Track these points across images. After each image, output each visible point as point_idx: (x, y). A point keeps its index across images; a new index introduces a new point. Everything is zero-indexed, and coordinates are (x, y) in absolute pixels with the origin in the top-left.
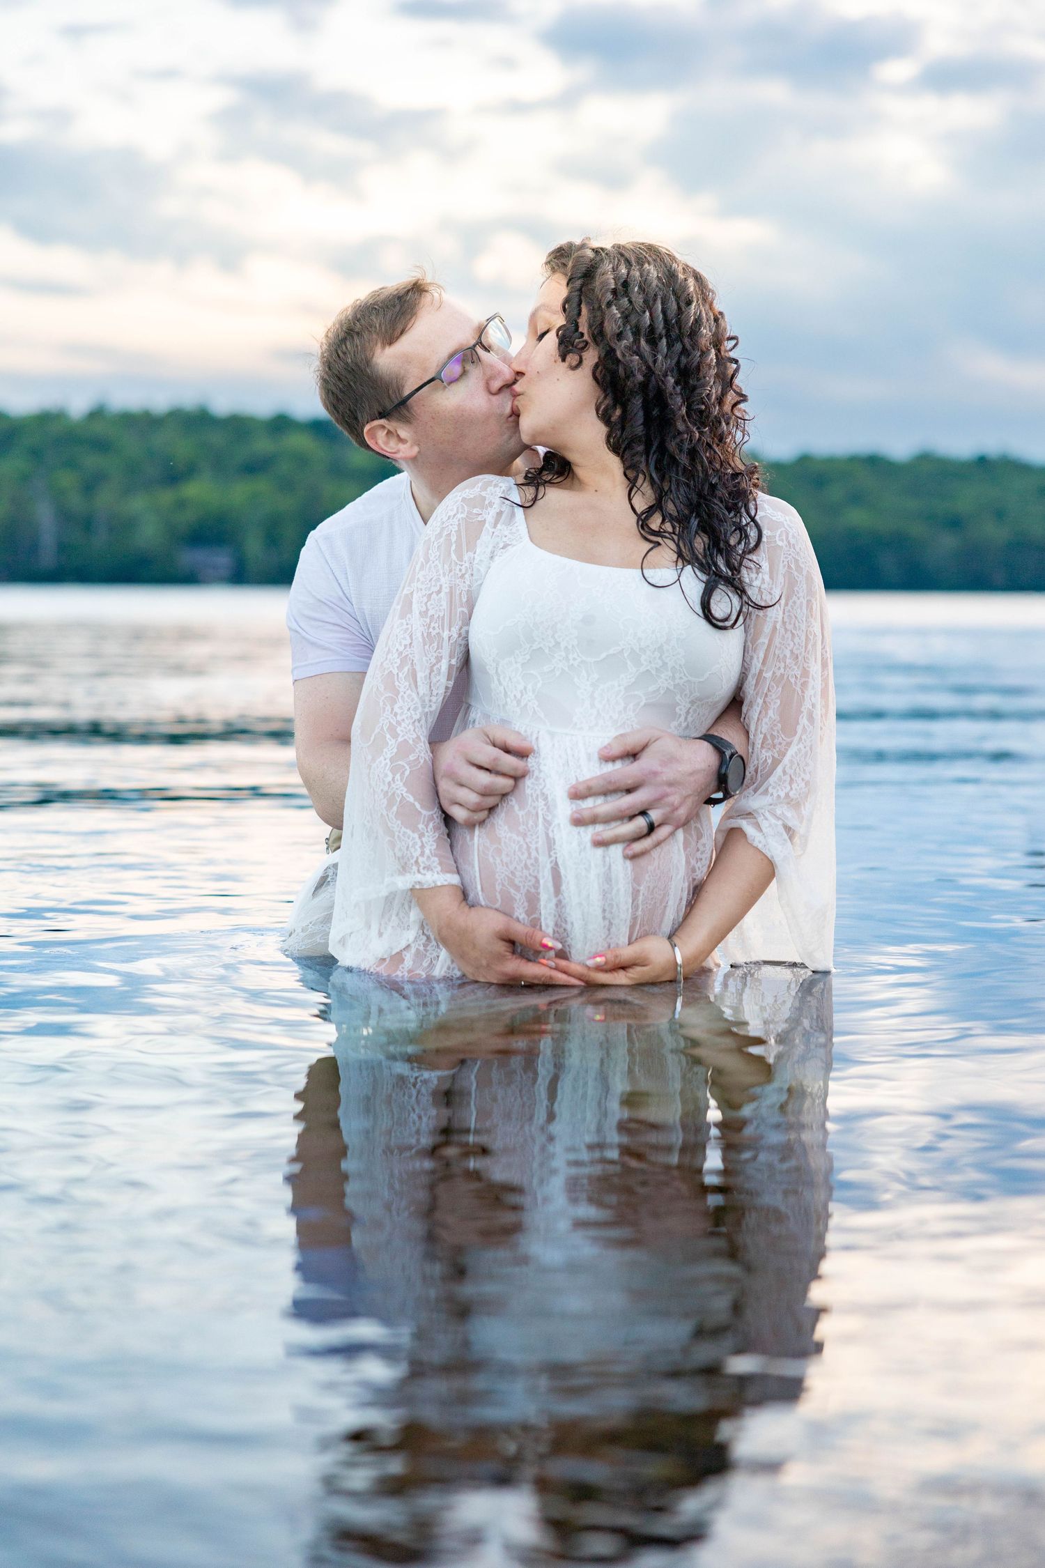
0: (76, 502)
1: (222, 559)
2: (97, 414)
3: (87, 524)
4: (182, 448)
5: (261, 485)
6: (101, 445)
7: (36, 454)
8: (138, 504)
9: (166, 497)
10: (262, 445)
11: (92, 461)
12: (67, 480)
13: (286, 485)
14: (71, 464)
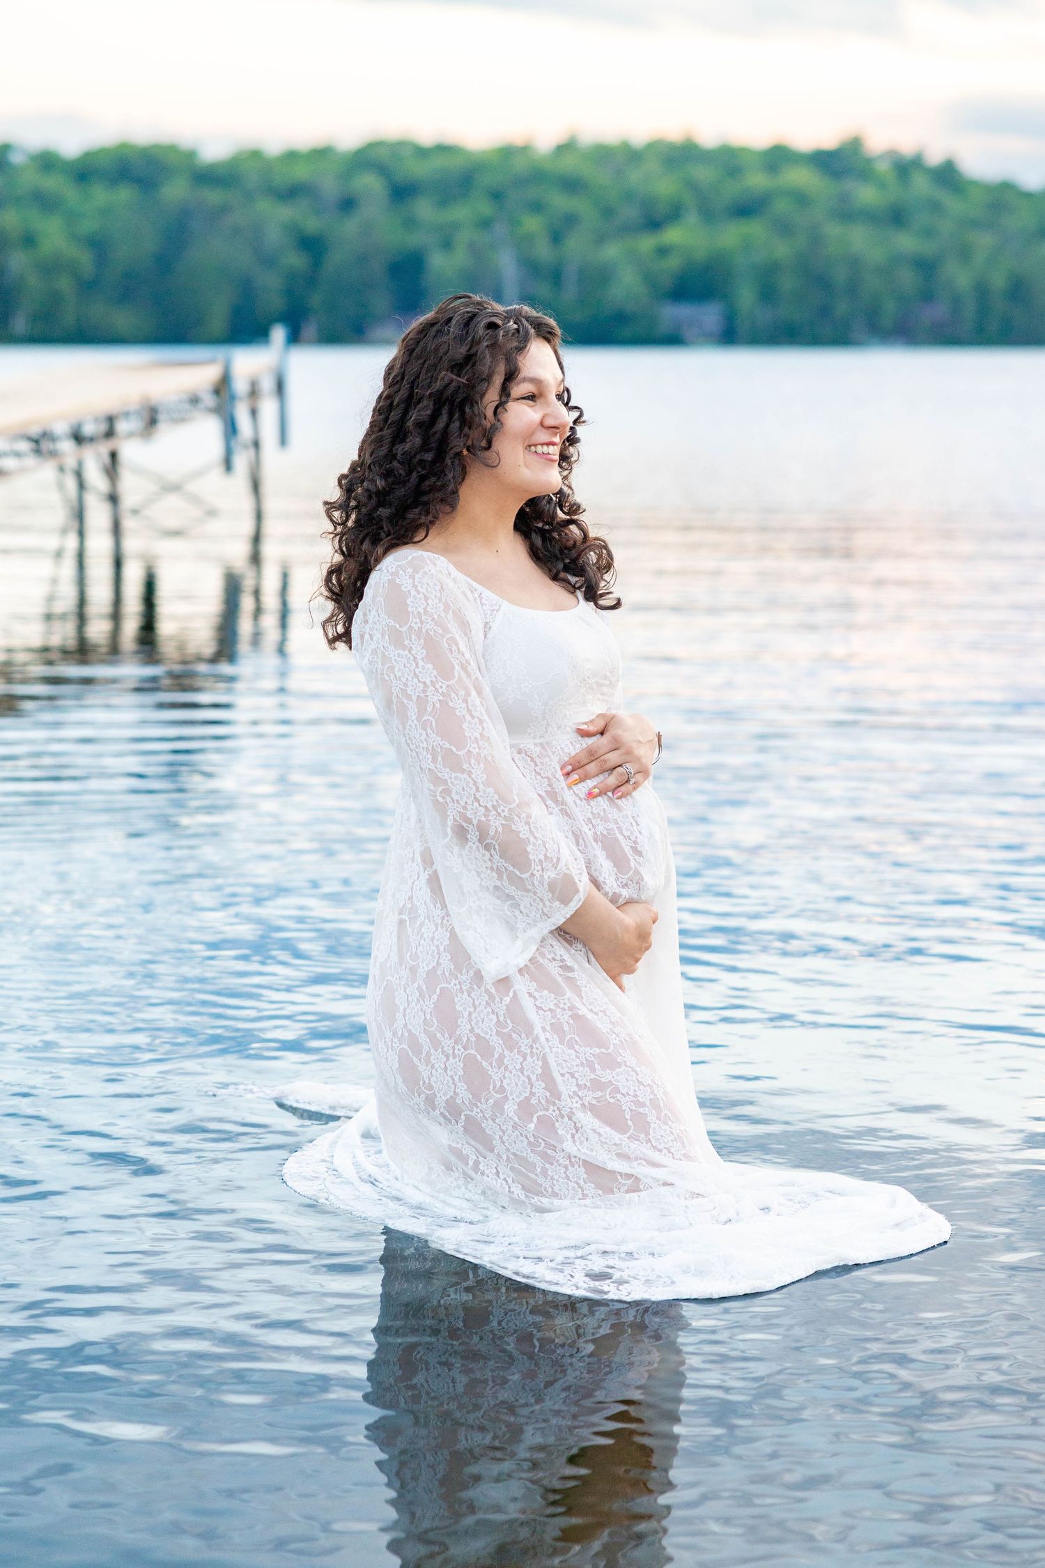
0: (543, 251)
1: (710, 315)
2: (566, 148)
3: (556, 276)
4: (665, 187)
5: (755, 229)
6: (572, 185)
7: (497, 196)
8: (612, 252)
9: (646, 243)
10: (757, 181)
11: (561, 202)
12: (532, 224)
13: (784, 228)
14: (537, 207)
